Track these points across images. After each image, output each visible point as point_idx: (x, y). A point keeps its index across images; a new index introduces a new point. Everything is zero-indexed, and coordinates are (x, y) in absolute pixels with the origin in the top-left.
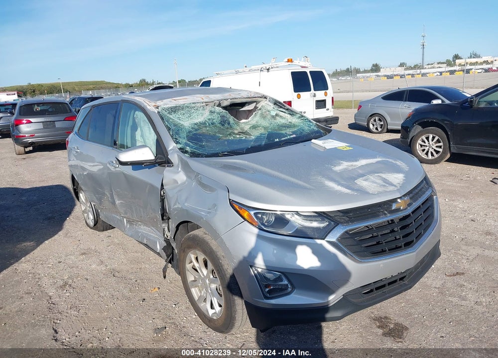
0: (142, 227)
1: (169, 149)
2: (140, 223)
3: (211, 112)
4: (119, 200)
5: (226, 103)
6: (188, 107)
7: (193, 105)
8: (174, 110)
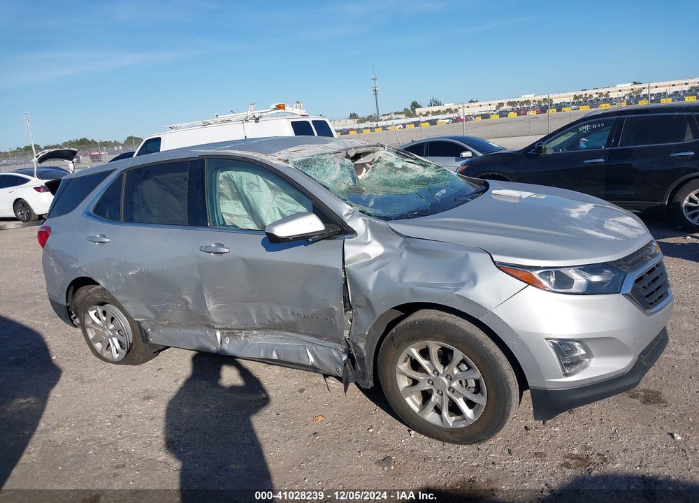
0: (260, 337)
1: (344, 214)
2: (255, 332)
3: (342, 166)
4: (214, 304)
5: (352, 154)
6: (319, 160)
7: (324, 157)
8: (307, 163)
